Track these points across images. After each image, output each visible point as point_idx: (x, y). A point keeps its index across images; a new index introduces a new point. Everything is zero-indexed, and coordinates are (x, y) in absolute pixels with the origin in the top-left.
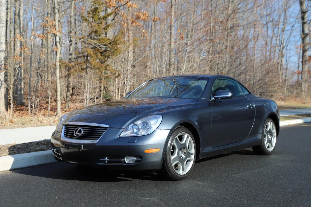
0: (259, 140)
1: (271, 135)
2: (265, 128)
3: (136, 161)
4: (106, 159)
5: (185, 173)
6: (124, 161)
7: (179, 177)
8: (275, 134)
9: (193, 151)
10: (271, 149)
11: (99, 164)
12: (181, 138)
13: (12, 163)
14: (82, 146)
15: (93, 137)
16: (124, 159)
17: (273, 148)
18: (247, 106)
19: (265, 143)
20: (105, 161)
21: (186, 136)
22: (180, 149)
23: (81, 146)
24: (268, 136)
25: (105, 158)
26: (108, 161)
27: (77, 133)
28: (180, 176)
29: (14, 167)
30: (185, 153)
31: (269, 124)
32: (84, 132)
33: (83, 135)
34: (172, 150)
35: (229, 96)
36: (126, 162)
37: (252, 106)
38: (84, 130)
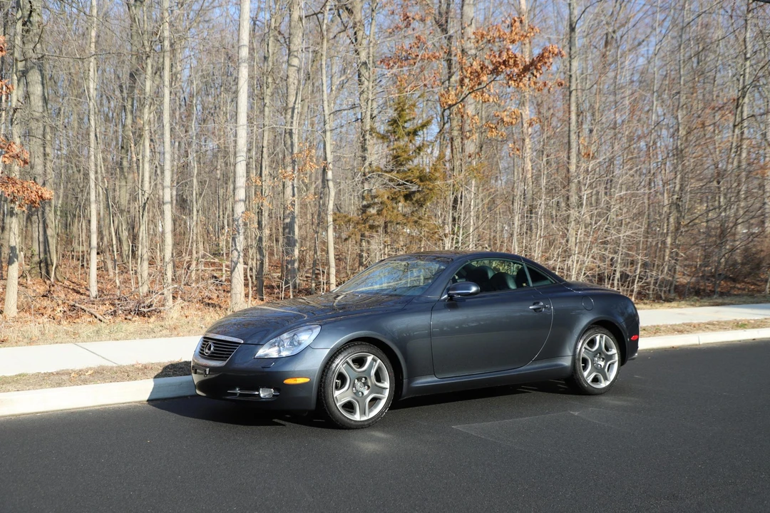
0: (564, 368)
1: (603, 359)
2: (585, 345)
3: (274, 395)
4: (238, 391)
5: (365, 418)
6: (259, 395)
7: (351, 424)
8: (616, 358)
9: (386, 384)
10: (604, 384)
11: (228, 397)
12: (360, 362)
13: (151, 390)
14: (208, 369)
15: (223, 357)
16: (258, 391)
17: (608, 383)
18: (531, 307)
19: (586, 374)
20: (235, 394)
21: (370, 358)
22: (358, 379)
23: (206, 371)
24: (593, 361)
25: (234, 389)
26: (240, 394)
27: (207, 351)
28: (352, 422)
29: (154, 397)
30: (369, 387)
31: (598, 338)
32: (214, 350)
33: (212, 353)
34: (337, 379)
35: (471, 292)
36: (262, 395)
37: (545, 307)
38: (215, 347)
